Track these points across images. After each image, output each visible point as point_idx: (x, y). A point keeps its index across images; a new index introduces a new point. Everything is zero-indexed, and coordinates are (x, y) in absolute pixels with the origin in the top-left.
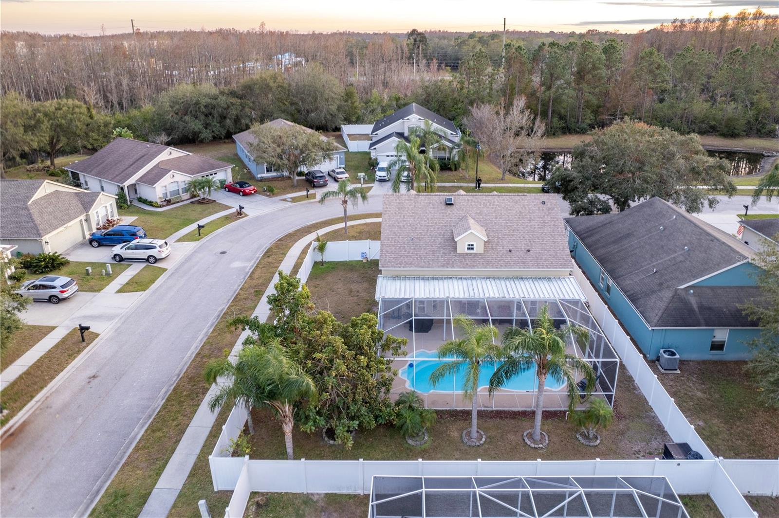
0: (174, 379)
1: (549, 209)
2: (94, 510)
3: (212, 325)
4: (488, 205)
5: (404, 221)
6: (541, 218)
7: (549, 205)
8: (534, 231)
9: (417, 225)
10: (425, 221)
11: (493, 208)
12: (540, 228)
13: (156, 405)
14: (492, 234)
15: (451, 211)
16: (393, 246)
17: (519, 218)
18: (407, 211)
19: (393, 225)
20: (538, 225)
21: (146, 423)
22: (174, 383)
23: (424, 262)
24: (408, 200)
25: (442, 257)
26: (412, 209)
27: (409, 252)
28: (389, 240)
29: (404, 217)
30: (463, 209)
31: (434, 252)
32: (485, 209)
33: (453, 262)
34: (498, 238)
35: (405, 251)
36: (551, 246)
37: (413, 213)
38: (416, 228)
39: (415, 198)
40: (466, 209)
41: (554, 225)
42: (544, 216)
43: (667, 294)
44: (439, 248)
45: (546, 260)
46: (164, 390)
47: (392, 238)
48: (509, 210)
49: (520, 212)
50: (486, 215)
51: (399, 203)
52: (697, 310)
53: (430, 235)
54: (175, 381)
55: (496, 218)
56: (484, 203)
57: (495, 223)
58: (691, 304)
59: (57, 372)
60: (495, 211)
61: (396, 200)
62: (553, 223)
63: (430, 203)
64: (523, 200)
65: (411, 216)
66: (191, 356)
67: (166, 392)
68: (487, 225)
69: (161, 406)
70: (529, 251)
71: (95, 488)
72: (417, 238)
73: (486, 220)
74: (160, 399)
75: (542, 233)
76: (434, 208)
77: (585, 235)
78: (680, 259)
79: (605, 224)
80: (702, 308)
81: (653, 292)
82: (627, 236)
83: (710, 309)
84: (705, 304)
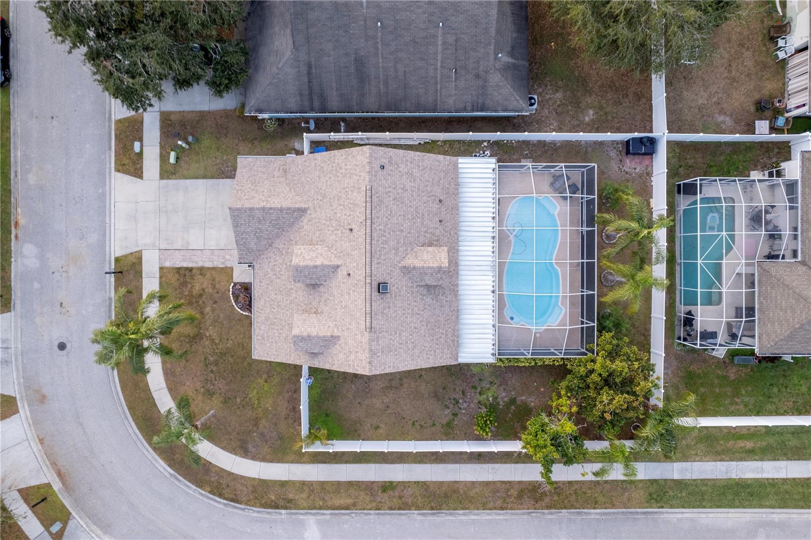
0: (534, 514)
1: (390, 162)
2: (659, 508)
3: (451, 514)
4: (385, 239)
5: (407, 342)
6: (402, 176)
7: (385, 161)
8: (419, 189)
9: (411, 327)
10: (407, 318)
11: (389, 233)
12: (414, 180)
13: (567, 514)
14: (422, 239)
15: (394, 286)
16: (435, 352)
17: (402, 203)
18: (393, 341)
19: (412, 355)
20: (411, 181)
21: (586, 513)
22: (539, 513)
23: (452, 315)
24: (378, 342)
25: (446, 297)
26: (391, 335)
27: (442, 333)
28: (429, 358)
29: (401, 344)
30: (392, 271)
31: (442, 306)
32: (391, 243)
33: (452, 285)
34: (426, 232)
35: (441, 337)
36: (435, 174)
37: (396, 333)
38: (415, 328)
39: (375, 332)
40: (391, 266)
41: (411, 163)
42: (400, 172)
43: (496, 78)
44: (437, 301)
45: (449, 184)
46: (549, 517)
47: (427, 354)
48: (391, 212)
49: (394, 199)
50: (398, 242)
51: (383, 352)
52: (513, 61)
53: (423, 310)
54: (537, 513)
55: (402, 231)
56: (382, 243)
57: (409, 233)
58: (508, 63)
60: (394, 231)
61: (379, 357)
62: (408, 163)
63: (382, 313)
64: (377, 193)
65: (400, 335)
66: (503, 514)
67: (551, 514)
68: (410, 243)
69: (569, 511)
70: (440, 201)
71: (643, 516)
72: (427, 326)
73: (404, 243)
74: (560, 514)
75: (421, 180)
76: (389, 307)
77: (316, 104)
78: (451, 39)
79: (309, 73)
80: (512, 54)
81: (484, 87)
82: (360, 63)
83: (513, 48)
84: (509, 49)
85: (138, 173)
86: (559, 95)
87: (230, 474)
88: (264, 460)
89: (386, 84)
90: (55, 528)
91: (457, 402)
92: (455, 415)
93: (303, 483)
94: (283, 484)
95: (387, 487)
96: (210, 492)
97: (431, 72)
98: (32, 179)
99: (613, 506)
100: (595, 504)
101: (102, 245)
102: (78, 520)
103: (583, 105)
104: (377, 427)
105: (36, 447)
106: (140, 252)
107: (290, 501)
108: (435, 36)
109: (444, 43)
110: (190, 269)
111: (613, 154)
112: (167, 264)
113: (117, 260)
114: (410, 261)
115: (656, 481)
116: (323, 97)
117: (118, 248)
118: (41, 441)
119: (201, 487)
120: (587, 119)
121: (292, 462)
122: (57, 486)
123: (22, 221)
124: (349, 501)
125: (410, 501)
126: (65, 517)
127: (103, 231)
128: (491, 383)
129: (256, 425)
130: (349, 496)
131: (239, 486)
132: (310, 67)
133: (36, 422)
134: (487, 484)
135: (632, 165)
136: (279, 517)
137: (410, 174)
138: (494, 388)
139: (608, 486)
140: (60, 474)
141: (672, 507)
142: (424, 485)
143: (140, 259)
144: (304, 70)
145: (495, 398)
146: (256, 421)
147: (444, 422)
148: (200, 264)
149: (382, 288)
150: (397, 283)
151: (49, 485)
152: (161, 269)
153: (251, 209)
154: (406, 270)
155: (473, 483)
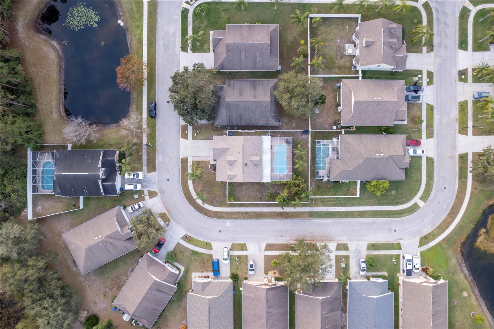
0: (282, 220)
2: (311, 218)
4: (246, 154)
5: (251, 176)
6: (250, 141)
7: (247, 139)
8: (253, 144)
9: (252, 173)
10: (251, 171)
13: (289, 220)
14: (254, 155)
17: (250, 147)
18: (248, 176)
19: (252, 179)
21: (294, 220)
23: (261, 171)
24: (245, 176)
26: (248, 174)
27: (259, 175)
30: (248, 161)
32: (248, 155)
33: (261, 164)
34: (255, 153)
36: (257, 140)
39: (244, 174)
43: (271, 119)
44: (258, 168)
45: (260, 142)
46: (285, 220)
47: (256, 179)
48: (247, 149)
49: (248, 147)
51: (246, 178)
52: (275, 115)
53: (254, 170)
56: (246, 156)
57: (251, 153)
58: (273, 115)
59: (280, 244)
60: (248, 153)
63: (246, 170)
64: (245, 145)
66: (274, 220)
68: (252, 156)
70: (258, 146)
71: (307, 220)
72: (255, 173)
73: (250, 156)
75: (254, 142)
77: (231, 124)
78: (261, 111)
79: (229, 118)
80: (274, 113)
81: (268, 121)
82: (241, 116)
83: (275, 111)
84: (273, 112)
85: (187, 138)
86: (287, 120)
87: (209, 210)
88: (217, 207)
89: (246, 120)
90: (167, 223)
91: (263, 193)
92: (262, 195)
93: (226, 212)
94: (222, 212)
95: (246, 213)
96: (204, 215)
97: (256, 117)
98: (161, 139)
99: (300, 218)
100: (296, 217)
101: (178, 155)
102: (172, 222)
103: (292, 122)
104: (244, 199)
105: (162, 204)
106: (187, 157)
107: (223, 217)
108: (257, 110)
109: (259, 112)
110: (200, 161)
111: (299, 134)
112: (194, 160)
113: (181, 159)
114: (252, 159)
115: (311, 212)
116: (232, 123)
117: (182, 156)
118: (163, 202)
119: (201, 213)
120: (293, 126)
121: (224, 207)
122: (167, 213)
123: (159, 150)
124: (237, 216)
125: (252, 216)
126: (169, 221)
127: (178, 152)
128: (271, 188)
129: (215, 198)
130: (237, 215)
131: (211, 213)
132: (229, 116)
133: (162, 198)
134: (270, 212)
135: (304, 137)
136: (220, 220)
137: (252, 141)
138: (271, 189)
139: (299, 213)
140: (168, 210)
141: (314, 218)
142: (255, 212)
143: (187, 159)
144: (228, 117)
145: (272, 192)
146: (215, 197)
147: (260, 197)
148: (202, 160)
149: (246, 165)
150: (249, 164)
151: (165, 213)
152: (192, 161)
153: (217, 148)
154: (251, 161)
155: (267, 212)
